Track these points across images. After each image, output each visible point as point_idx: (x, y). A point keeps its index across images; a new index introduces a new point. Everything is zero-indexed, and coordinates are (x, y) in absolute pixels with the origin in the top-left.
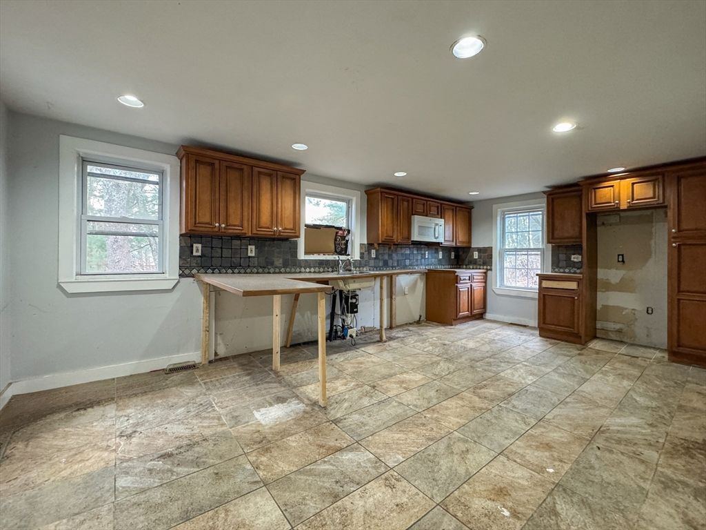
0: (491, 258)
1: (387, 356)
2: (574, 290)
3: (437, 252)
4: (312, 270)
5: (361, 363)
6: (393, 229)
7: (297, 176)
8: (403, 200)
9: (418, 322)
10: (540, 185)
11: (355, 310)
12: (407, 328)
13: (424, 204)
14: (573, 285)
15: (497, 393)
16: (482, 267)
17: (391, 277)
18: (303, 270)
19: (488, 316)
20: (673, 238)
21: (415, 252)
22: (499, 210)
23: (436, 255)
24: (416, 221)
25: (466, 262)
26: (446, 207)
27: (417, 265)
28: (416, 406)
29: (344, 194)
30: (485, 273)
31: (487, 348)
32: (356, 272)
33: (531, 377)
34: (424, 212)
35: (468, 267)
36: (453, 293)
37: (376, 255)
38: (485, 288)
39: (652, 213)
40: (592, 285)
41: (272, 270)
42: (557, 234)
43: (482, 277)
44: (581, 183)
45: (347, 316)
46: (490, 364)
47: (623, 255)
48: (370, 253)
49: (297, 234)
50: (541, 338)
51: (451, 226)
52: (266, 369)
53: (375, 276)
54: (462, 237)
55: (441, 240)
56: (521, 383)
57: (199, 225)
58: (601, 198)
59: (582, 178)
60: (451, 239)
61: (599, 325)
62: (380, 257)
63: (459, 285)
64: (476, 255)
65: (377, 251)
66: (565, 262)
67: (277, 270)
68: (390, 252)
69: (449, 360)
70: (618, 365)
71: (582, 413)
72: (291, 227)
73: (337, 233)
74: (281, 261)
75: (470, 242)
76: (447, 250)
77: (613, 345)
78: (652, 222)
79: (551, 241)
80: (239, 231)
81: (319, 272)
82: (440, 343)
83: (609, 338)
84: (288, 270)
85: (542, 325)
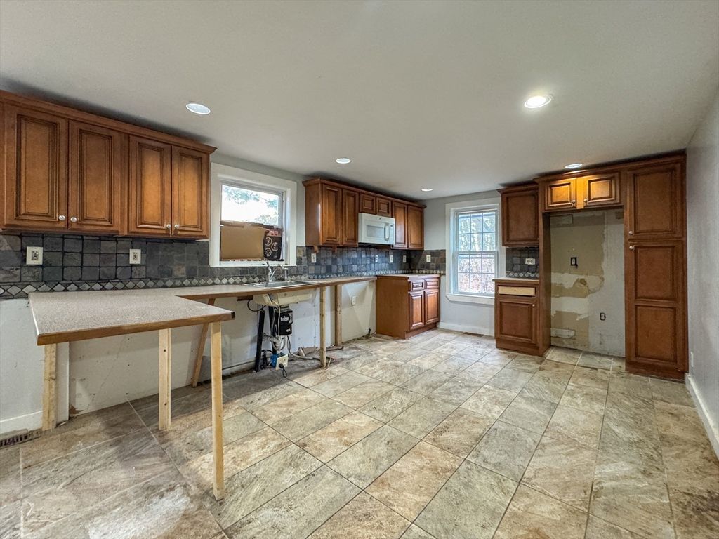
0: (445, 262)
1: (327, 389)
2: (531, 296)
3: (387, 255)
4: (231, 280)
5: (292, 404)
6: (336, 228)
7: (204, 156)
8: (348, 195)
9: (368, 337)
10: (494, 184)
11: (288, 331)
12: (354, 345)
13: (373, 200)
14: (530, 292)
15: (463, 438)
16: (435, 272)
17: (335, 287)
18: (217, 281)
19: (442, 325)
20: (630, 240)
21: (363, 256)
22: (452, 209)
23: (387, 259)
24: (363, 221)
25: (419, 266)
26: (396, 204)
27: (366, 271)
28: (358, 477)
29: (275, 184)
30: (439, 278)
31: (443, 368)
32: (290, 283)
33: (497, 408)
34: (372, 209)
35: (421, 271)
36: (405, 303)
37: (317, 259)
38: (438, 295)
39: (604, 214)
40: (546, 290)
41: (169, 283)
42: (513, 235)
43: (436, 283)
44: (536, 181)
45: (278, 339)
46: (449, 392)
47: (576, 258)
48: (309, 258)
49: (204, 234)
50: (498, 350)
51: (403, 226)
52: (149, 429)
53: (315, 287)
54: (414, 239)
55: (391, 242)
56: (488, 418)
57: (28, 217)
58: (557, 197)
59: (536, 175)
60: (403, 242)
61: (553, 333)
62: (322, 262)
63: (411, 293)
64: (429, 259)
65: (318, 255)
66: (519, 266)
67: (178, 283)
68: (334, 257)
69: (403, 389)
70: (581, 381)
71: (565, 461)
72: (195, 223)
73: (267, 233)
74: (184, 270)
75: (422, 244)
76: (398, 253)
77: (569, 355)
78: (604, 224)
79: (506, 243)
80: (105, 228)
81: (241, 283)
82: (392, 364)
83: (564, 346)
84: (195, 281)
85: (498, 336)
